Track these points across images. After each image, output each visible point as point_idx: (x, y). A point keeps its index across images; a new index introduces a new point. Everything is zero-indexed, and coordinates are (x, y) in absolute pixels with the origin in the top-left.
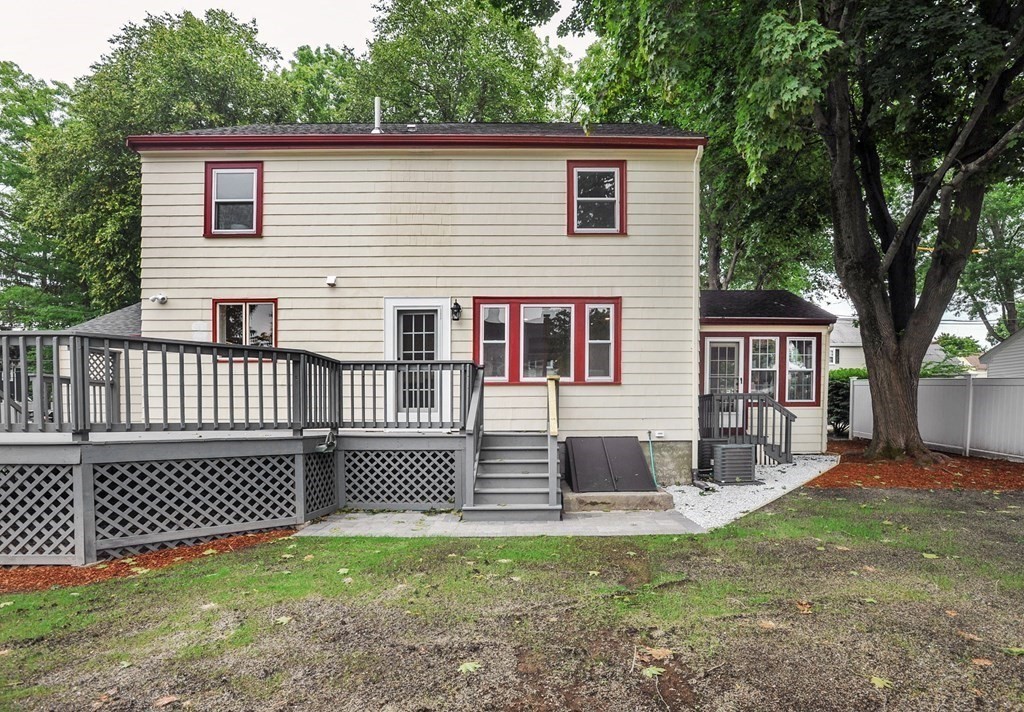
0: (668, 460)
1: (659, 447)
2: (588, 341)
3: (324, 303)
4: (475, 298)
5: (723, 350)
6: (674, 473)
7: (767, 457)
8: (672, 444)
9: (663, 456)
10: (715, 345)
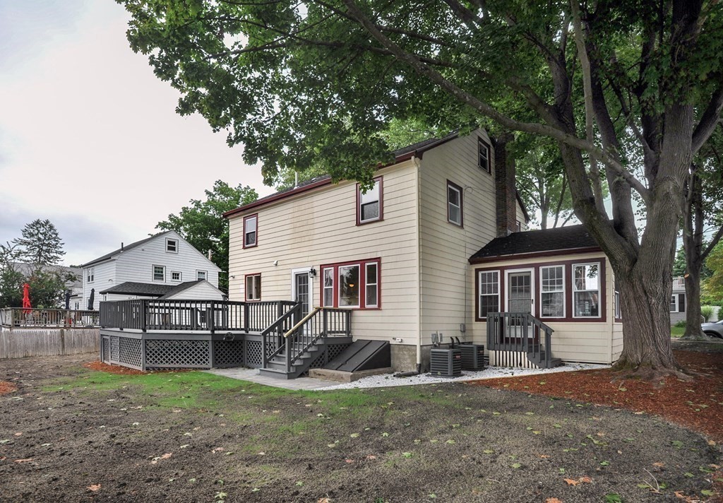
0: (407, 357)
1: (402, 348)
2: (366, 284)
3: (274, 273)
4: (321, 265)
5: (521, 278)
6: (410, 365)
7: (530, 363)
8: (409, 347)
9: (404, 354)
10: (514, 275)
